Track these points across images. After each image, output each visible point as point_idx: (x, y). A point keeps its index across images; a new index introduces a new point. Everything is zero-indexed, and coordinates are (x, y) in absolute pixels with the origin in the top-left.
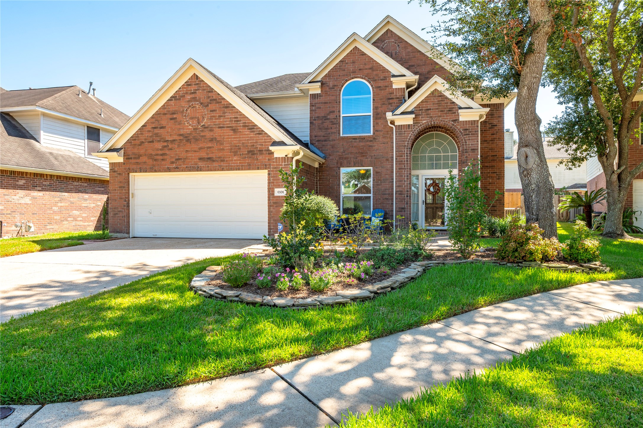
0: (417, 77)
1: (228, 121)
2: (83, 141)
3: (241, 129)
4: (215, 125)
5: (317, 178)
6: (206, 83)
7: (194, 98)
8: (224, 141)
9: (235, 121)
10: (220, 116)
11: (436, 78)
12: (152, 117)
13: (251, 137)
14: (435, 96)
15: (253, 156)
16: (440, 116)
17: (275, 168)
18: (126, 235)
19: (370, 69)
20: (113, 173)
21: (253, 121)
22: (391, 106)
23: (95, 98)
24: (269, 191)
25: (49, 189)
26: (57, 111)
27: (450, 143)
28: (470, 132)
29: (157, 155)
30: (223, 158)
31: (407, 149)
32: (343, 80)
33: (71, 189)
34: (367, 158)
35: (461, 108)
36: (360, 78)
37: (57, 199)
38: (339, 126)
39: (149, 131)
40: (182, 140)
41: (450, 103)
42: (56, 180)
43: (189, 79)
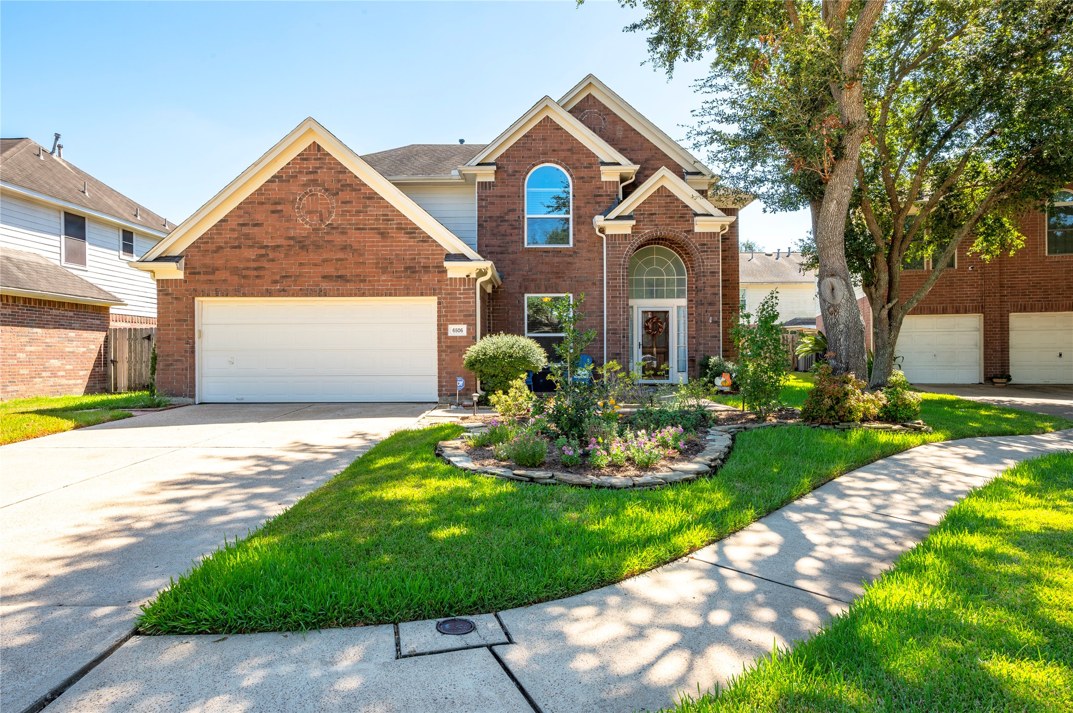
0: (637, 167)
1: (372, 220)
2: (58, 238)
3: (393, 233)
4: (350, 224)
5: (489, 309)
6: (334, 159)
7: (312, 180)
8: (366, 251)
9: (383, 220)
10: (358, 212)
11: (664, 171)
12: (239, 207)
13: (410, 246)
14: (662, 196)
15: (414, 275)
16: (668, 225)
17: (449, 294)
18: (190, 400)
19: (569, 150)
20: (164, 297)
21: (413, 221)
22: (599, 206)
23: (64, 161)
24: (439, 329)
25: (12, 322)
26: (16, 184)
27: (676, 263)
28: (709, 248)
29: (247, 268)
30: (364, 276)
31: (623, 269)
32: (529, 164)
33: (47, 321)
34: (565, 281)
35: (696, 215)
36: (554, 162)
37: (24, 340)
38: (523, 232)
39: (233, 230)
40: (293, 246)
41: (682, 207)
42: (23, 306)
43: (305, 150)
